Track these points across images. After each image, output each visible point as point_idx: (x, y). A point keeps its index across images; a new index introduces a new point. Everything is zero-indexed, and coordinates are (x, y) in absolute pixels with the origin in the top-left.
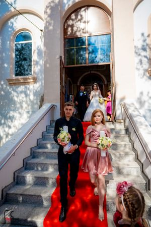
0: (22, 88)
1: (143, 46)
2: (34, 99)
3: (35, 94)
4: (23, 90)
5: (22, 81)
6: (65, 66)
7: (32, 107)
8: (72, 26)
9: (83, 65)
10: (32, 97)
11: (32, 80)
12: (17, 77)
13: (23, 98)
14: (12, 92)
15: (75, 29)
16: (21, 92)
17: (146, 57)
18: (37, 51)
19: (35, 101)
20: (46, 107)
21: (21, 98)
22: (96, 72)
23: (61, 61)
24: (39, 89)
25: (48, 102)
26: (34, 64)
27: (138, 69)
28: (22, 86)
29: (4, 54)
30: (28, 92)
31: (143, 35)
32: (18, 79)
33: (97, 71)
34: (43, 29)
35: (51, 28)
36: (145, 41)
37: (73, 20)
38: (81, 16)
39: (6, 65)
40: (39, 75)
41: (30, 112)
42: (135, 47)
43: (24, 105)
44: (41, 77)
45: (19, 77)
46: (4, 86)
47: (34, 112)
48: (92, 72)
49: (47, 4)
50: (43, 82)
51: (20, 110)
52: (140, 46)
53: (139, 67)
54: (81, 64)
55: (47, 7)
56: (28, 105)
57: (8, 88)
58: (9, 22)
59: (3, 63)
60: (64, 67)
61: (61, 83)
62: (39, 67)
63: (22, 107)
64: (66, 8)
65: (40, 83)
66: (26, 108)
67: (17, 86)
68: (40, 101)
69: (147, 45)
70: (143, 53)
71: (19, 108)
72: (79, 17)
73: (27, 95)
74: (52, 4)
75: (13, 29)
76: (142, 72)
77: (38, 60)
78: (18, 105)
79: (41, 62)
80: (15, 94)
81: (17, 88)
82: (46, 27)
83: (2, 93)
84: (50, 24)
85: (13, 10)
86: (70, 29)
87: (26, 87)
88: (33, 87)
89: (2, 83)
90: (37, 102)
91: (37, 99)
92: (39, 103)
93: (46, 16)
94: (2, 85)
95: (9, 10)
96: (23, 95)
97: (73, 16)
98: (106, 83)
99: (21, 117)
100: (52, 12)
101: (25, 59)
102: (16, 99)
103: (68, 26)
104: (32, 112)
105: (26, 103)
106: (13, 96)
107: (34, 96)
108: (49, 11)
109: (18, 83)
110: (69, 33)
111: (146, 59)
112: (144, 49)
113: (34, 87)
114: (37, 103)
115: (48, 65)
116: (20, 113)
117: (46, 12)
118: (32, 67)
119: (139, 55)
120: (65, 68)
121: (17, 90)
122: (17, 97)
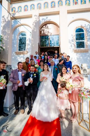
0: (22, 55)
1: (72, 39)
4: (23, 56)
8: (44, 30)
11: (26, 53)
15: (45, 31)
16: (22, 57)
17: (73, 44)
18: (29, 40)
22: (52, 50)
23: (39, 45)
27: (70, 49)
29: (15, 41)
31: (72, 35)
32: (20, 52)
34: (31, 32)
35: (35, 30)
36: (73, 37)
37: (44, 28)
38: (48, 26)
39: (15, 46)
42: (69, 40)
46: (14, 54)
49: (34, 21)
52: (71, 40)
53: (71, 48)
55: (34, 23)
57: (16, 55)
58: (17, 28)
59: (14, 45)
62: (30, 46)
64: (42, 23)
65: (30, 53)
69: (74, 39)
70: (72, 43)
72: (47, 27)
74: (36, 22)
75: (19, 31)
76: (72, 50)
77: (29, 43)
79: (31, 44)
80: (19, 58)
81: (20, 55)
82: (33, 31)
83: (13, 57)
84: (35, 29)
85: (19, 23)
86: (43, 31)
89: (13, 53)
93: (33, 26)
94: (13, 54)
95: (17, 23)
97: (44, 27)
100: (36, 25)
101: (24, 43)
103: (42, 30)
108: (34, 24)
110: (42, 33)
111: (73, 45)
112: (73, 41)
115: (33, 45)
117: (33, 25)
118: (26, 46)
119: (71, 43)
120: (40, 48)
122: (20, 59)
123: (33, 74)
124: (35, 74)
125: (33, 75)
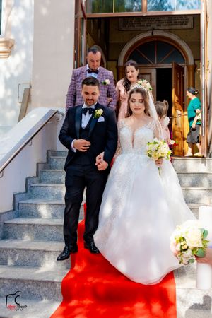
2: (6, 96)
3: (8, 84)
6: (89, 15)
9: (135, 13)
11: (1, 49)
19: (9, 102)
20: (36, 116)
24: (20, 70)
25: (43, 105)
26: (8, 6)
33: (170, 31)
40: (21, 35)
44: (24, 41)
47: (5, 129)
48: (156, 33)
50: (31, 52)
54: (130, 10)
60: (84, 17)
61: (76, 56)
62: (22, 14)
65: (23, 55)
68: (22, 103)
88: (6, 64)
90: (13, 103)
91: (13, 97)
92: (19, 106)
98: (191, 62)
107: (6, 87)
115: (44, 11)
118: (3, 14)
120: (89, 19)
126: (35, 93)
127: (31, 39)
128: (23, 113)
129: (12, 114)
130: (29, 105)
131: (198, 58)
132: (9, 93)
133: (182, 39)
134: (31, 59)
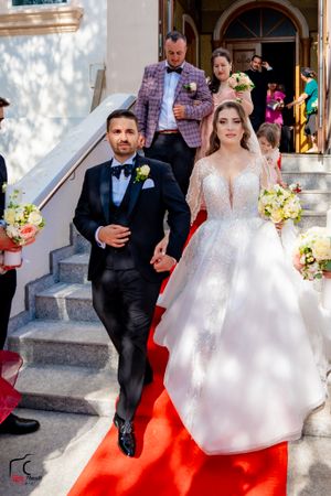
0: (35, 44)
2: (76, 81)
3: (77, 65)
4: (42, 50)
5: (36, 22)
7: (70, 107)
10: (68, 73)
11: (67, 19)
12: (20, 8)
13: (39, 76)
14: (6, 57)
16: (35, 58)
19: (79, 87)
21: (33, 77)
24: (92, 47)
25: (121, 91)
28: (35, 39)
30: (57, 57)
32: (23, 16)
40: (92, 4)
41: (65, 122)
43: (45, 99)
44: (96, 11)
45: (27, 9)
47: (75, 121)
50: (105, 23)
51: (31, 116)
56: (57, 99)
61: (160, 26)
63: (36, 105)
65: (95, 28)
66: (50, 108)
67: (21, 38)
68: (95, 88)
71: (26, 109)
73: (52, 68)
78: (25, 100)
80: (14, 63)
81: (21, 44)
87: (50, 43)
88: (74, 39)
90: (85, 88)
91: (84, 81)
92: (91, 92)
96: (41, 68)
99: (34, 136)
102: (16, 78)
104: (70, 119)
105: (51, 91)
106: (9, 70)
107: (76, 68)
109: (23, 29)
113: (75, 42)
114: (83, 94)
116: (31, 124)
121: (20, 50)
122: (21, 72)
123: (130, 171)
124: (145, 170)
125: (134, 174)
126: (111, 76)
127: (105, 7)
128: (96, 101)
129: (83, 103)
130: (104, 92)
131: (314, 29)
132: (79, 75)
133: (295, 5)
134: (105, 33)
